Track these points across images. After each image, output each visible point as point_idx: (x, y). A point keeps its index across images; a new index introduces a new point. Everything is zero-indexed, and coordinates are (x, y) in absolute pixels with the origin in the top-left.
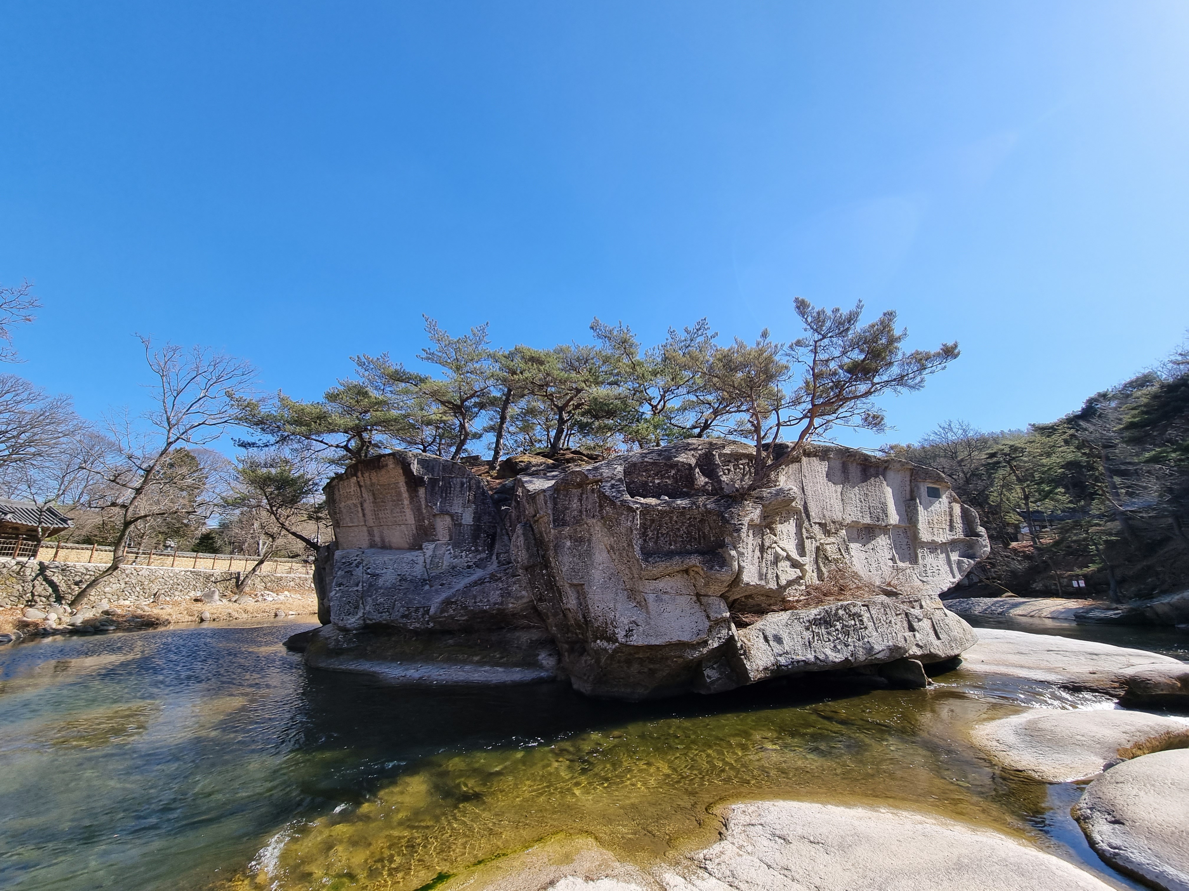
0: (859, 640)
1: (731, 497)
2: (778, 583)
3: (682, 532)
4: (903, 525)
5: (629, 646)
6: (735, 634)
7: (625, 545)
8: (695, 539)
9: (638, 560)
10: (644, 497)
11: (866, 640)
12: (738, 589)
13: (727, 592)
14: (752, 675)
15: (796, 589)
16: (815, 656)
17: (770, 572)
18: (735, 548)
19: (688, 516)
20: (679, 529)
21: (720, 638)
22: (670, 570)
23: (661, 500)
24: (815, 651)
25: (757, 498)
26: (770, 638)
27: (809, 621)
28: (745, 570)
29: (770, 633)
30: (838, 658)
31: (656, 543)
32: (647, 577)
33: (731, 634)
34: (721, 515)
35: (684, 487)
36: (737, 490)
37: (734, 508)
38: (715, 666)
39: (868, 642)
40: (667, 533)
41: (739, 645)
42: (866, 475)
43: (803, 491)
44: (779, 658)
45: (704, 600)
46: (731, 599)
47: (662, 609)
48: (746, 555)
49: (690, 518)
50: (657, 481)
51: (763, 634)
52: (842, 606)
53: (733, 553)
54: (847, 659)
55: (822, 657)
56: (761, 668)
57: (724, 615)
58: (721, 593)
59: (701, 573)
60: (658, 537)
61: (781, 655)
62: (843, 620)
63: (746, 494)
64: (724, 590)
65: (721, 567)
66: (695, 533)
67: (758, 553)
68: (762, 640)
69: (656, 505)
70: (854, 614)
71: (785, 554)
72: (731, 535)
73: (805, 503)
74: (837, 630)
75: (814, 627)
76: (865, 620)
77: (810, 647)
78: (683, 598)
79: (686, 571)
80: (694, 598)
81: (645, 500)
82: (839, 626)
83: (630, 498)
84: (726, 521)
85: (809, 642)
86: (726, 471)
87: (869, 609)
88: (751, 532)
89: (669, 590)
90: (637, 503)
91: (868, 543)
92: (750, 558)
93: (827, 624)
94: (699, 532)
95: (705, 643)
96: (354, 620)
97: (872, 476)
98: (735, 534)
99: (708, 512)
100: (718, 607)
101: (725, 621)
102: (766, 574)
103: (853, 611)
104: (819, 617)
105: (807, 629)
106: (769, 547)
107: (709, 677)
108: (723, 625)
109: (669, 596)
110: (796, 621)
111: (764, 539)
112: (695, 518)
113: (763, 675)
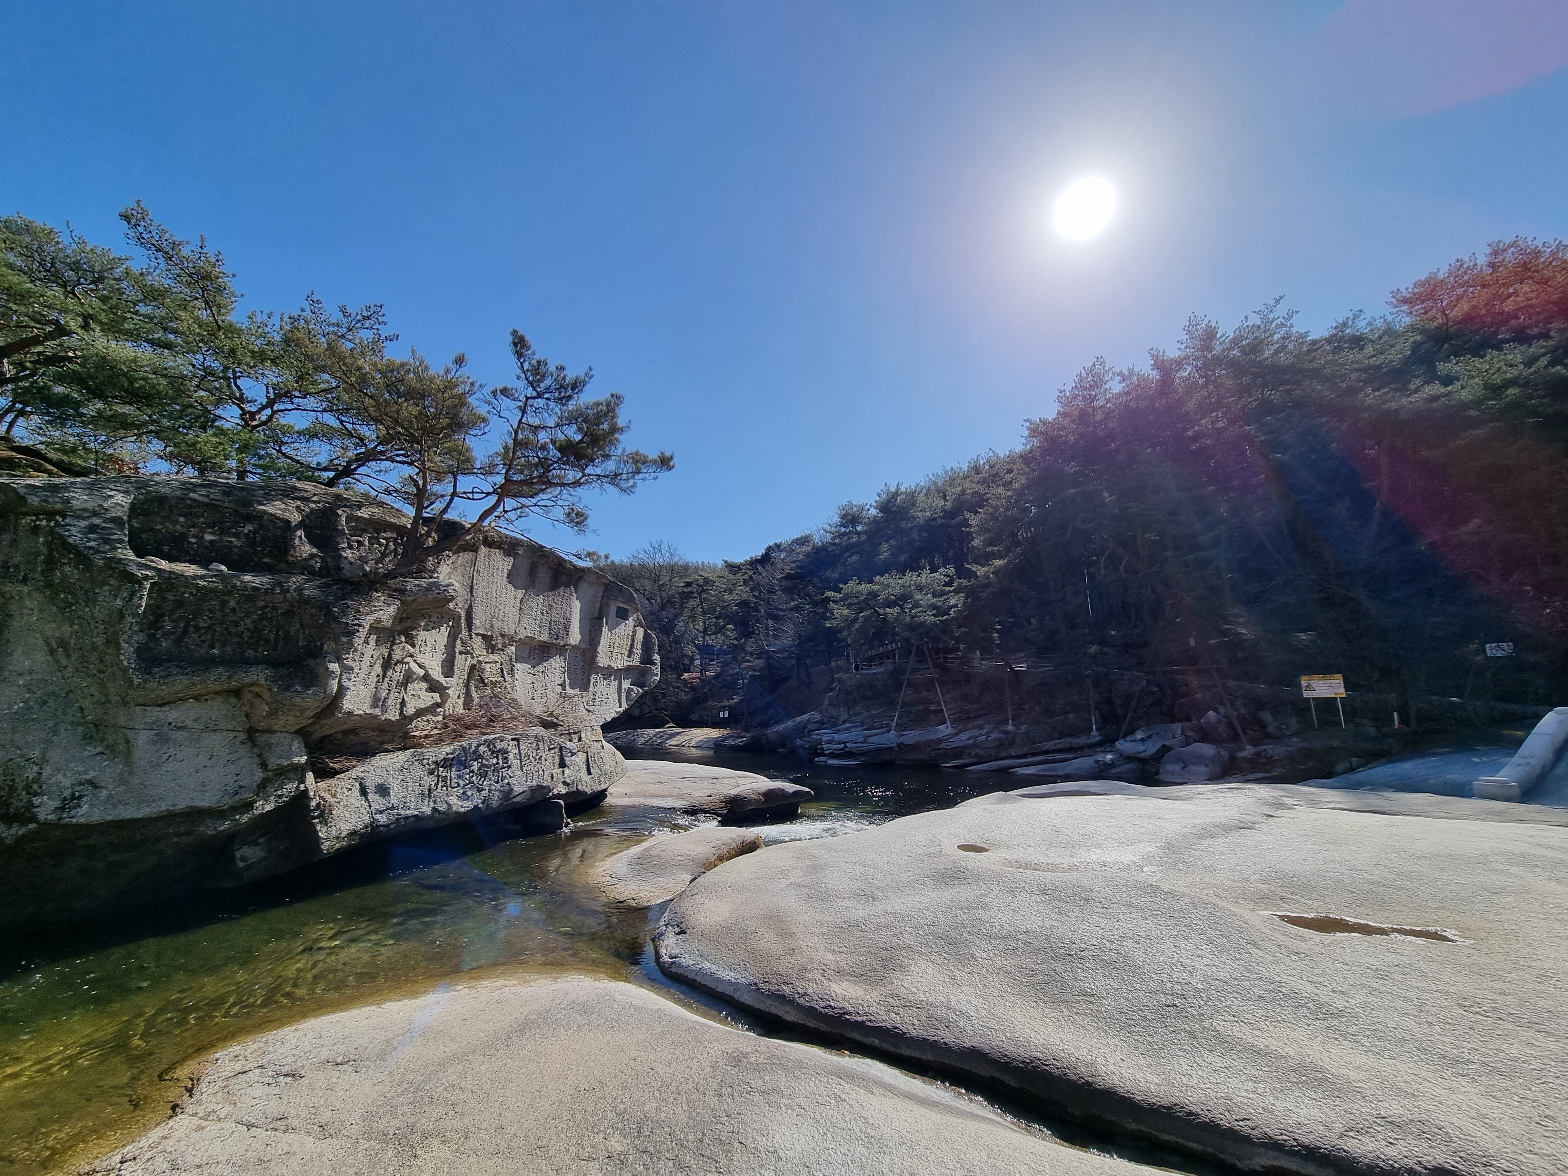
0: (497, 782)
1: (351, 583)
2: (402, 712)
3: (241, 628)
4: (583, 646)
5: (64, 826)
6: (310, 787)
7: (99, 641)
8: (267, 641)
9: (125, 671)
10: (171, 559)
11: (506, 781)
12: (332, 720)
13: (309, 725)
14: (325, 846)
15: (428, 721)
16: (433, 808)
17: (392, 696)
18: (339, 659)
19: (262, 604)
20: (236, 624)
21: (280, 796)
22: (199, 689)
23: (209, 570)
24: (435, 802)
25: (395, 590)
26: (371, 789)
27: (436, 763)
28: (348, 693)
29: (371, 783)
30: (464, 807)
31: (179, 641)
32: (140, 701)
33: (302, 789)
34: (325, 608)
35: (266, 556)
36: (365, 574)
37: (353, 600)
38: (261, 841)
39: (508, 783)
40: (209, 627)
41: (313, 803)
42: (555, 582)
43: (471, 592)
44: (378, 816)
45: (261, 738)
46: (317, 735)
47: (166, 756)
48: (356, 670)
49: (265, 607)
50: (208, 537)
51: (361, 784)
52: (486, 741)
53: (334, 667)
54: (476, 807)
55: (442, 807)
56: (344, 834)
57: (296, 760)
58: (298, 727)
59: (266, 695)
60: (185, 632)
61: (381, 812)
62: (482, 758)
63: (378, 582)
64: (304, 722)
65: (307, 687)
66: (270, 632)
67: (378, 669)
68: (356, 792)
69: (195, 577)
70: (499, 751)
71: (422, 672)
72: (337, 640)
73: (470, 607)
74: (473, 771)
75: (441, 769)
76: (511, 756)
77: (430, 797)
78: (217, 738)
79: (237, 693)
80: (243, 736)
81: (173, 565)
82: (475, 766)
83: (133, 557)
84: (331, 618)
85: (429, 790)
86: (355, 544)
87: (518, 744)
88: (374, 637)
89: (189, 723)
90: (149, 567)
91: (539, 664)
92: (362, 675)
93: (461, 764)
94: (278, 631)
95: (249, 806)
97: (562, 584)
98: (344, 639)
99: (304, 601)
100: (287, 748)
101: (296, 769)
102: (385, 699)
103: (498, 748)
104: (451, 756)
105: (431, 773)
106: (398, 662)
107: (243, 859)
108: (292, 775)
109: (186, 734)
110: (416, 763)
111: (393, 650)
112: (274, 608)
113: (344, 843)
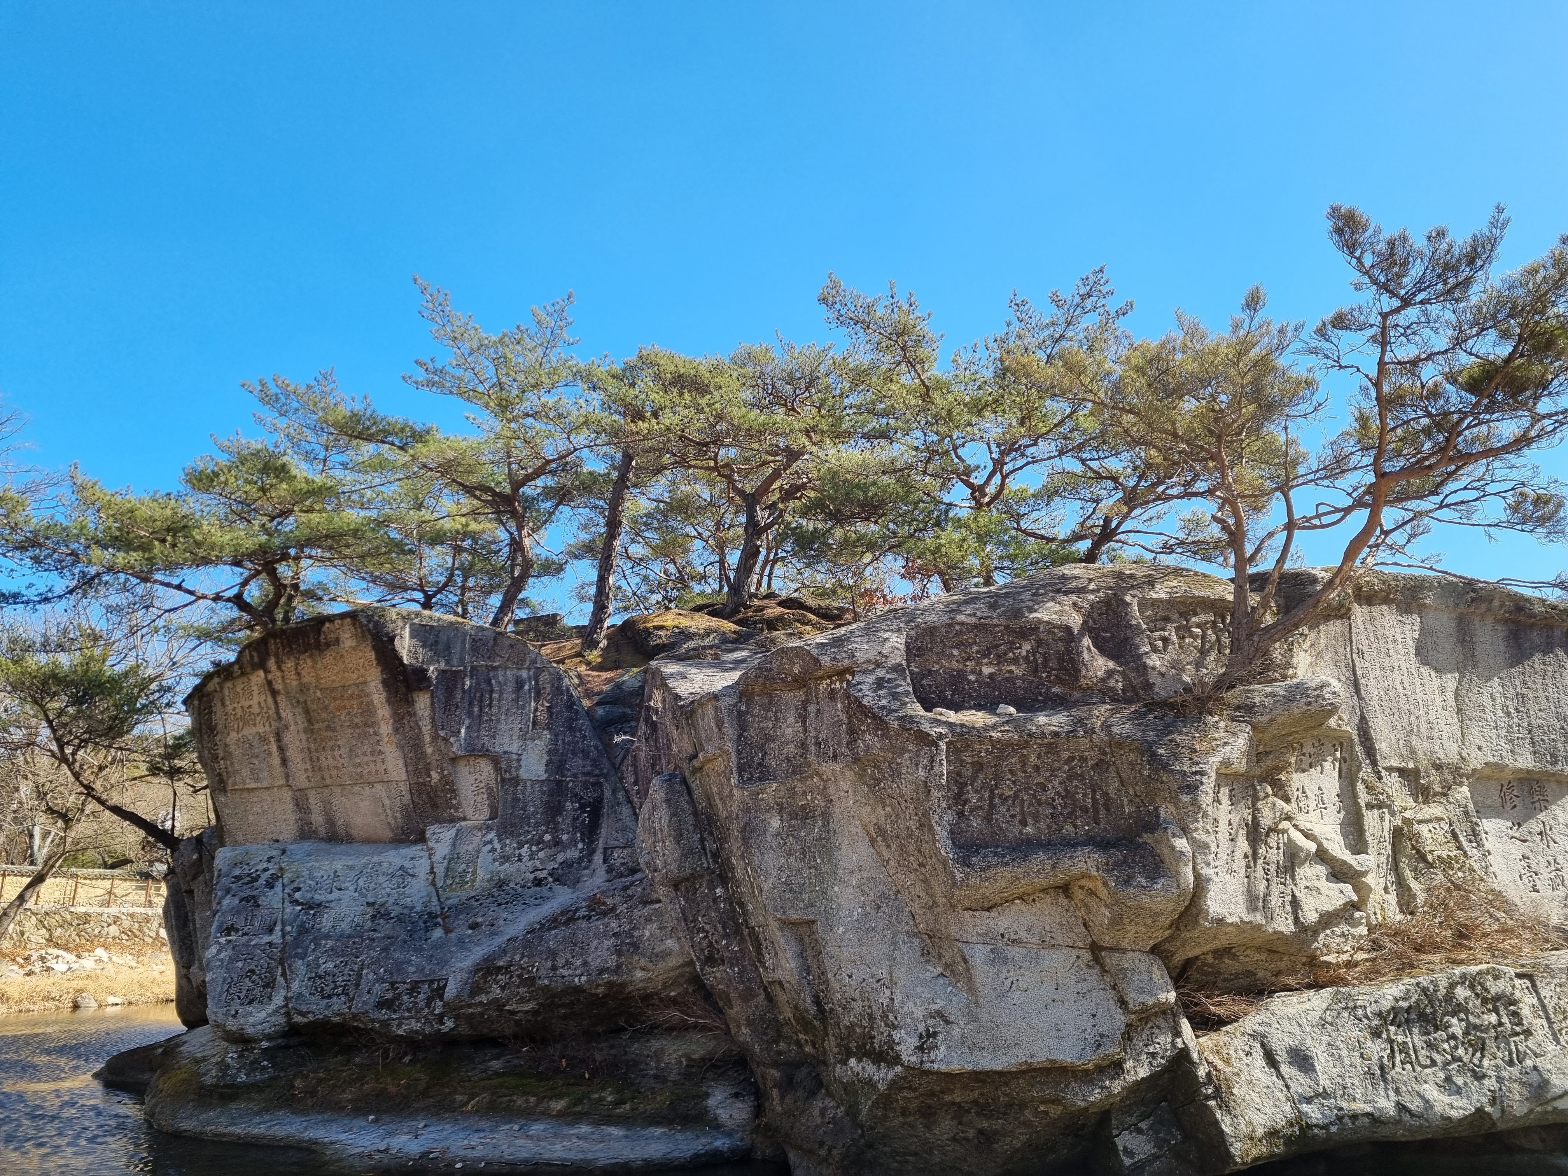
0: (1511, 1063)
1: (1172, 706)
2: (1296, 920)
3: (1051, 793)
5: (928, 1073)
6: (1191, 1045)
7: (913, 825)
8: (1086, 810)
9: (944, 863)
10: (957, 707)
11: (1529, 1063)
12: (1196, 933)
13: (1166, 940)
14: (1237, 1149)
15: (1343, 935)
16: (1398, 1104)
17: (1275, 891)
18: (1185, 831)
19: (1065, 755)
20: (1044, 788)
21: (1153, 1055)
22: (1024, 885)
23: (999, 715)
24: (1397, 1091)
25: (1238, 708)
26: (1282, 1057)
27: (1379, 1015)
28: (1212, 886)
29: (1280, 1042)
30: (1457, 1107)
31: (988, 819)
32: (967, 904)
33: (1180, 1045)
34: (1147, 750)
35: (1054, 684)
36: (1187, 689)
37: (1180, 733)
38: (1143, 1125)
39: (1535, 1068)
40: (1016, 796)
41: (1202, 1072)
42: (1519, 646)
43: (1357, 691)
44: (1305, 1107)
45: (1111, 959)
46: (1179, 958)
47: (1008, 983)
48: (1213, 849)
49: (1071, 759)
50: (987, 670)
51: (1263, 1045)
52: (1464, 976)
53: (1181, 843)
54: (1479, 1110)
55: (1415, 1105)
56: (1260, 1132)
57: (1162, 997)
58: (1152, 943)
59: (1103, 892)
60: (992, 806)
61: (1309, 1100)
62: (1467, 1012)
63: (1209, 698)
64: (1160, 935)
65: (1152, 879)
66: (1085, 795)
67: (1243, 845)
68: (1259, 1060)
69: (986, 728)
70: (1497, 998)
71: (1312, 847)
72: (1175, 801)
73: (1363, 718)
74: (1453, 1037)
75: (1392, 1029)
76: (1526, 1011)
77: (1385, 1081)
78: (1058, 955)
79: (1065, 889)
80: (1087, 956)
81: (960, 714)
82: (1457, 1027)
83: (922, 712)
84: (1160, 765)
85: (1382, 1068)
86: (1160, 644)
87: (1534, 985)
88: (1224, 793)
89: (1023, 935)
90: (939, 722)
91: (1528, 817)
92: (1223, 857)
93: (1427, 1021)
94: (1094, 792)
95: (1117, 1067)
96: (263, 1015)
97: (1534, 649)
98: (1185, 798)
99: (1117, 743)
100: (1145, 977)
101: (1164, 1012)
102: (1266, 895)
103: (1493, 991)
104: (1404, 1004)
105: (1376, 1034)
106: (1270, 830)
107: (1129, 1153)
108: (1161, 1021)
109: (1023, 951)
110: (1346, 1015)
111: (1258, 810)
112: (1083, 759)
113: (1263, 1149)
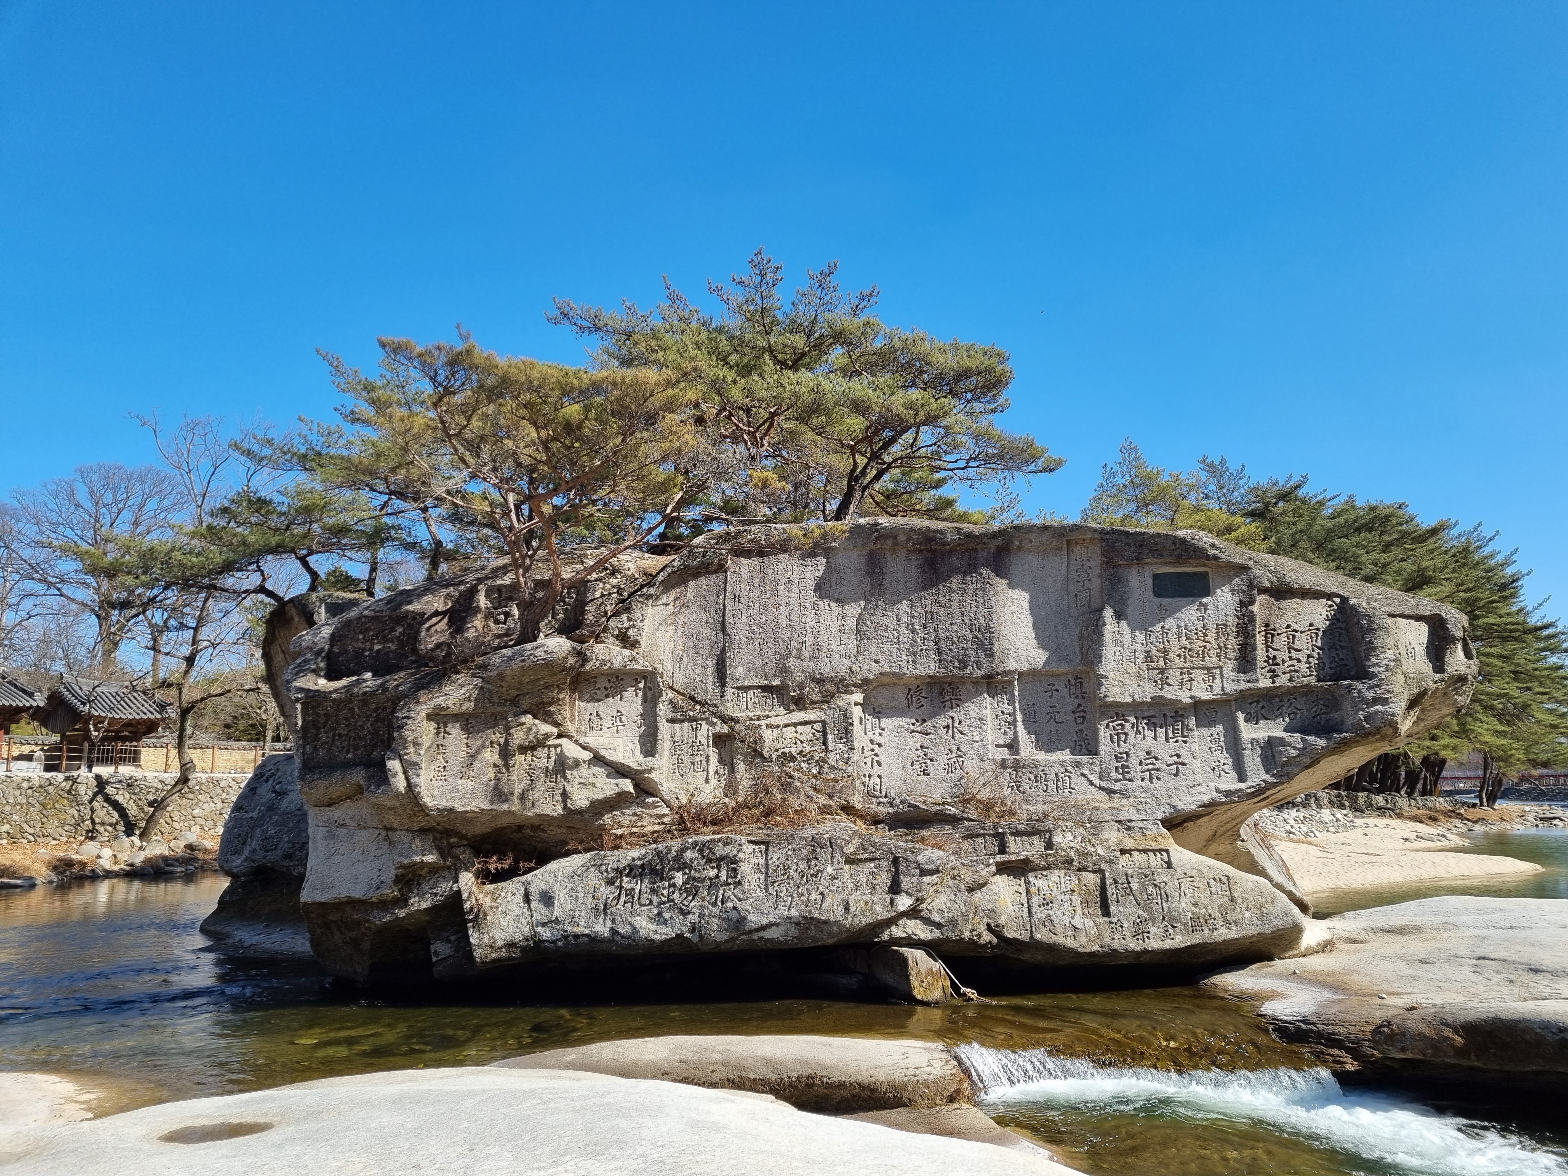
0: (714, 904)
2: (565, 807)
3: (366, 732)
4: (1064, 668)
6: (466, 888)
9: (299, 778)
11: (730, 904)
14: (478, 953)
16: (612, 929)
17: (541, 788)
18: (397, 756)
19: (373, 706)
21: (436, 894)
24: (613, 921)
25: (480, 667)
26: (534, 896)
27: (617, 870)
29: (536, 889)
30: (662, 933)
32: (313, 803)
33: (457, 888)
37: (427, 689)
39: (735, 908)
40: (347, 735)
41: (467, 906)
42: (935, 572)
43: (723, 629)
44: (540, 929)
45: (391, 835)
47: (333, 850)
49: (377, 709)
50: (377, 647)
51: (526, 889)
52: (695, 843)
53: (392, 764)
54: (679, 936)
55: (624, 930)
56: (500, 943)
57: (423, 858)
58: (416, 825)
60: (333, 741)
61: (544, 925)
62: (691, 868)
65: (378, 787)
67: (489, 759)
68: (519, 898)
70: (722, 859)
74: (674, 885)
75: (625, 879)
76: (745, 869)
77: (605, 914)
78: (365, 833)
80: (384, 833)
82: (679, 878)
85: (605, 905)
86: (502, 617)
88: (454, 726)
89: (348, 821)
91: (933, 715)
92: (455, 768)
93: (657, 875)
97: (954, 571)
101: (436, 869)
102: (523, 791)
103: (718, 854)
104: (639, 863)
105: (610, 882)
107: (436, 954)
108: (446, 874)
110: (592, 869)
111: (510, 734)
113: (503, 954)
